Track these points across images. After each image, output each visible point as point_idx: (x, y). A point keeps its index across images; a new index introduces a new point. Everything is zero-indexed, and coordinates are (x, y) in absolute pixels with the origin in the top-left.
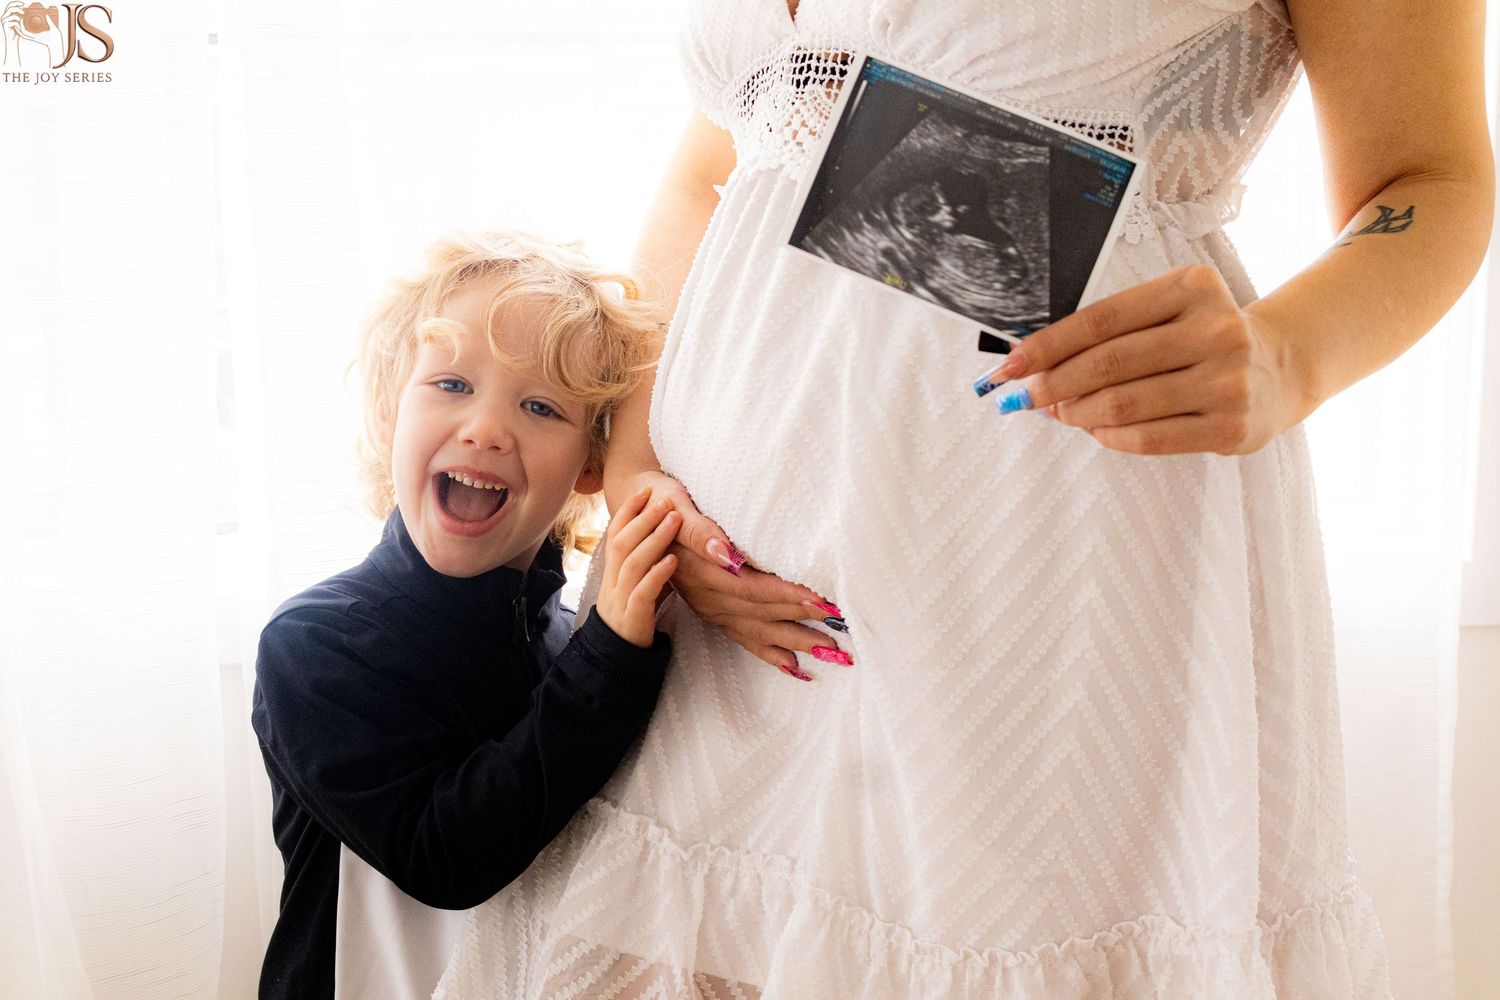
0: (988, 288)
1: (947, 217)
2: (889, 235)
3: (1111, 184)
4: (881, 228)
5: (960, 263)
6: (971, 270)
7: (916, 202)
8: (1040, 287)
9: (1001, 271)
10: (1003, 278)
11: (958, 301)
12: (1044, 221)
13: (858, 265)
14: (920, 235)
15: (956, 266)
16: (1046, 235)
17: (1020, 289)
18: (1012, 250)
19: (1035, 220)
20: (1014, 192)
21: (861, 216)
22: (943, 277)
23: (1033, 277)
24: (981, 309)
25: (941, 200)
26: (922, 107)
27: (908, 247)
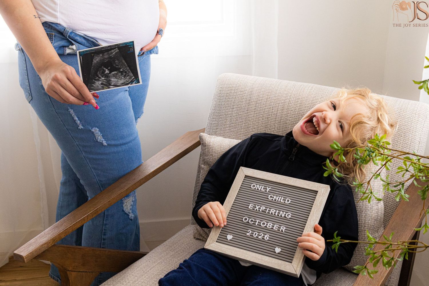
0: (122, 79)
1: (108, 71)
2: (100, 81)
3: (131, 47)
4: (98, 80)
5: (115, 78)
6: (117, 78)
7: (101, 72)
8: (130, 73)
9: (122, 75)
10: (123, 76)
11: (118, 84)
12: (124, 61)
13: (99, 89)
14: (105, 77)
15: (114, 79)
16: (125, 63)
17: (127, 76)
18: (121, 70)
19: (122, 62)
20: (116, 60)
21: (94, 80)
22: (113, 82)
23: (128, 72)
24: (122, 84)
25: (105, 69)
26: (93, 55)
27: (105, 81)
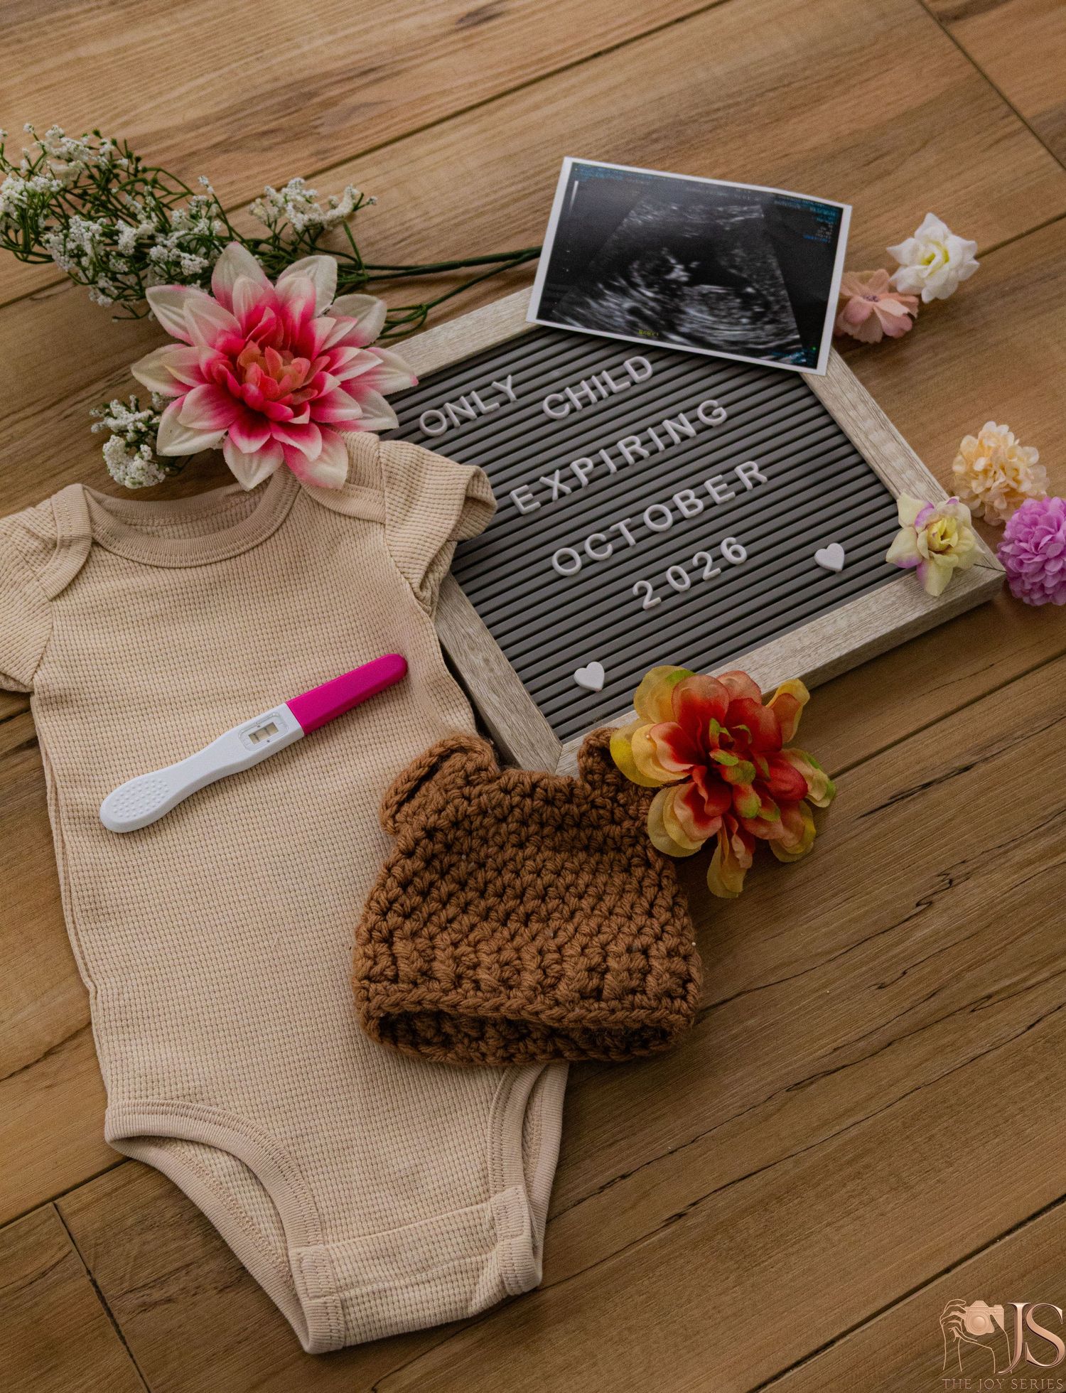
0: (738, 323)
1: (682, 273)
2: (631, 297)
3: (826, 225)
4: (623, 292)
5: (704, 308)
6: (716, 312)
7: (649, 266)
8: (784, 315)
9: (745, 308)
10: (749, 314)
11: (711, 339)
12: (773, 261)
13: (608, 326)
14: (661, 292)
15: (701, 312)
16: (778, 273)
17: (766, 319)
18: (750, 290)
19: (765, 263)
20: (739, 244)
21: (601, 286)
22: (691, 323)
23: (776, 308)
24: (734, 342)
25: (673, 261)
27: (652, 304)
